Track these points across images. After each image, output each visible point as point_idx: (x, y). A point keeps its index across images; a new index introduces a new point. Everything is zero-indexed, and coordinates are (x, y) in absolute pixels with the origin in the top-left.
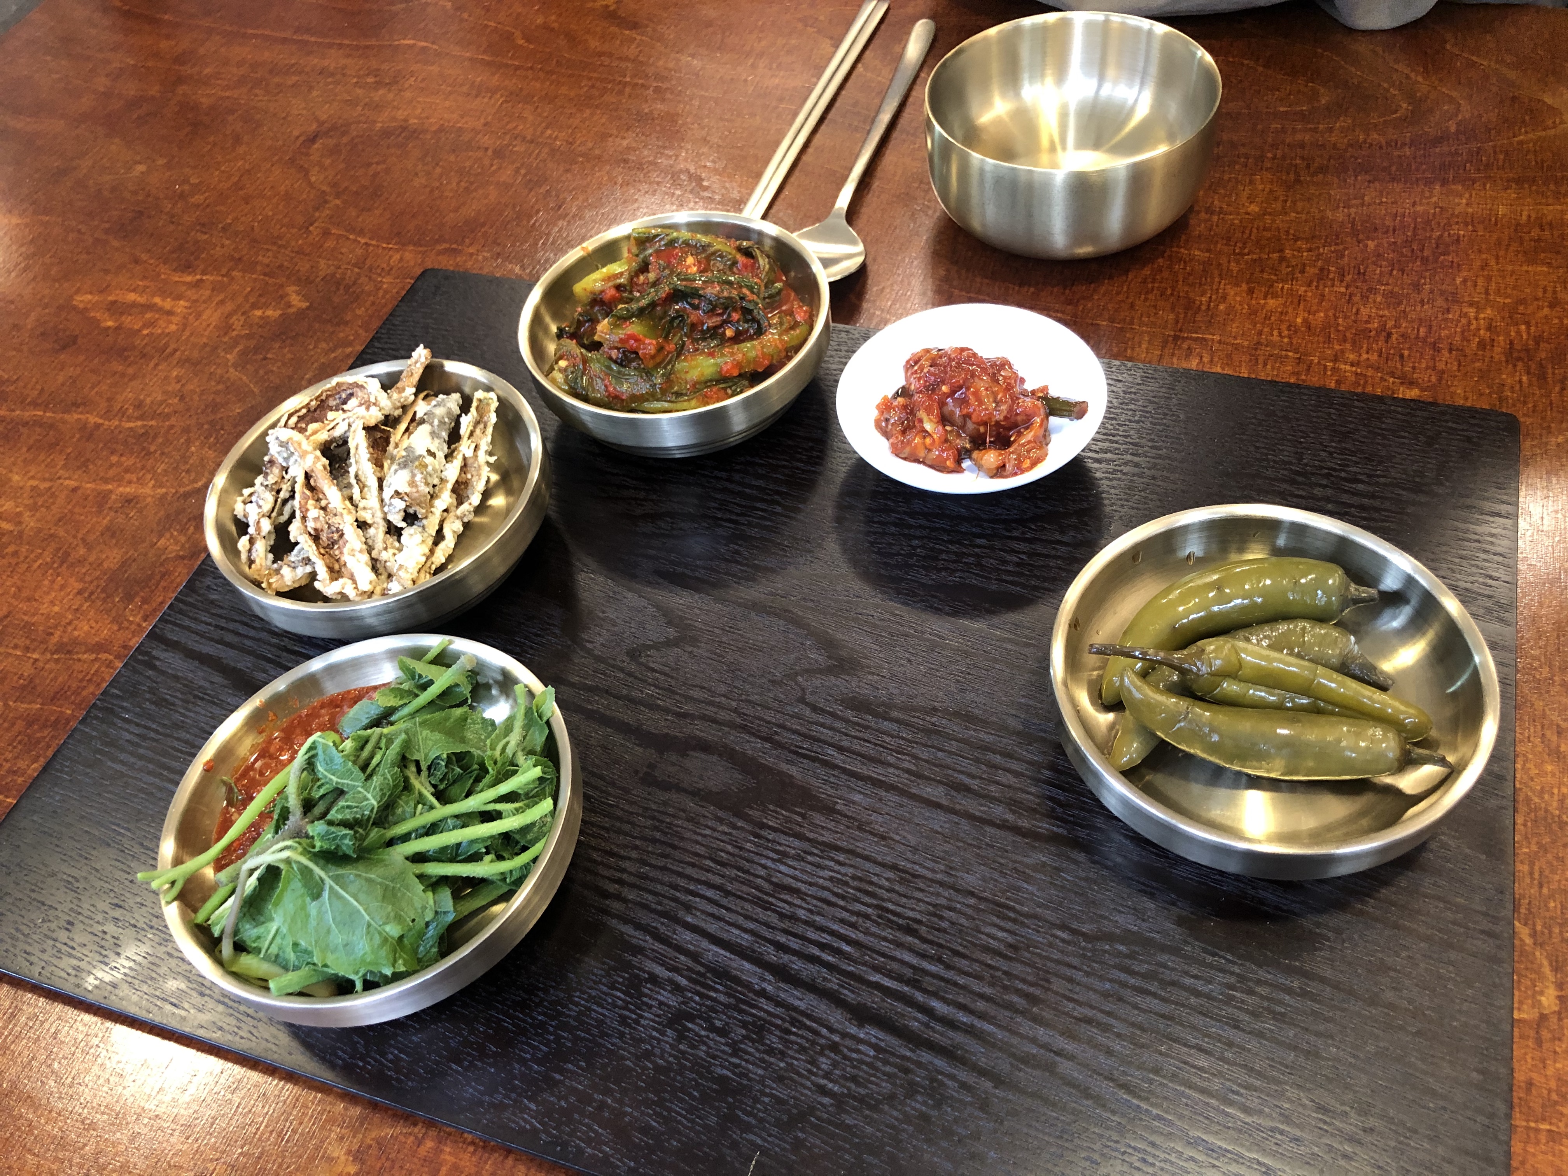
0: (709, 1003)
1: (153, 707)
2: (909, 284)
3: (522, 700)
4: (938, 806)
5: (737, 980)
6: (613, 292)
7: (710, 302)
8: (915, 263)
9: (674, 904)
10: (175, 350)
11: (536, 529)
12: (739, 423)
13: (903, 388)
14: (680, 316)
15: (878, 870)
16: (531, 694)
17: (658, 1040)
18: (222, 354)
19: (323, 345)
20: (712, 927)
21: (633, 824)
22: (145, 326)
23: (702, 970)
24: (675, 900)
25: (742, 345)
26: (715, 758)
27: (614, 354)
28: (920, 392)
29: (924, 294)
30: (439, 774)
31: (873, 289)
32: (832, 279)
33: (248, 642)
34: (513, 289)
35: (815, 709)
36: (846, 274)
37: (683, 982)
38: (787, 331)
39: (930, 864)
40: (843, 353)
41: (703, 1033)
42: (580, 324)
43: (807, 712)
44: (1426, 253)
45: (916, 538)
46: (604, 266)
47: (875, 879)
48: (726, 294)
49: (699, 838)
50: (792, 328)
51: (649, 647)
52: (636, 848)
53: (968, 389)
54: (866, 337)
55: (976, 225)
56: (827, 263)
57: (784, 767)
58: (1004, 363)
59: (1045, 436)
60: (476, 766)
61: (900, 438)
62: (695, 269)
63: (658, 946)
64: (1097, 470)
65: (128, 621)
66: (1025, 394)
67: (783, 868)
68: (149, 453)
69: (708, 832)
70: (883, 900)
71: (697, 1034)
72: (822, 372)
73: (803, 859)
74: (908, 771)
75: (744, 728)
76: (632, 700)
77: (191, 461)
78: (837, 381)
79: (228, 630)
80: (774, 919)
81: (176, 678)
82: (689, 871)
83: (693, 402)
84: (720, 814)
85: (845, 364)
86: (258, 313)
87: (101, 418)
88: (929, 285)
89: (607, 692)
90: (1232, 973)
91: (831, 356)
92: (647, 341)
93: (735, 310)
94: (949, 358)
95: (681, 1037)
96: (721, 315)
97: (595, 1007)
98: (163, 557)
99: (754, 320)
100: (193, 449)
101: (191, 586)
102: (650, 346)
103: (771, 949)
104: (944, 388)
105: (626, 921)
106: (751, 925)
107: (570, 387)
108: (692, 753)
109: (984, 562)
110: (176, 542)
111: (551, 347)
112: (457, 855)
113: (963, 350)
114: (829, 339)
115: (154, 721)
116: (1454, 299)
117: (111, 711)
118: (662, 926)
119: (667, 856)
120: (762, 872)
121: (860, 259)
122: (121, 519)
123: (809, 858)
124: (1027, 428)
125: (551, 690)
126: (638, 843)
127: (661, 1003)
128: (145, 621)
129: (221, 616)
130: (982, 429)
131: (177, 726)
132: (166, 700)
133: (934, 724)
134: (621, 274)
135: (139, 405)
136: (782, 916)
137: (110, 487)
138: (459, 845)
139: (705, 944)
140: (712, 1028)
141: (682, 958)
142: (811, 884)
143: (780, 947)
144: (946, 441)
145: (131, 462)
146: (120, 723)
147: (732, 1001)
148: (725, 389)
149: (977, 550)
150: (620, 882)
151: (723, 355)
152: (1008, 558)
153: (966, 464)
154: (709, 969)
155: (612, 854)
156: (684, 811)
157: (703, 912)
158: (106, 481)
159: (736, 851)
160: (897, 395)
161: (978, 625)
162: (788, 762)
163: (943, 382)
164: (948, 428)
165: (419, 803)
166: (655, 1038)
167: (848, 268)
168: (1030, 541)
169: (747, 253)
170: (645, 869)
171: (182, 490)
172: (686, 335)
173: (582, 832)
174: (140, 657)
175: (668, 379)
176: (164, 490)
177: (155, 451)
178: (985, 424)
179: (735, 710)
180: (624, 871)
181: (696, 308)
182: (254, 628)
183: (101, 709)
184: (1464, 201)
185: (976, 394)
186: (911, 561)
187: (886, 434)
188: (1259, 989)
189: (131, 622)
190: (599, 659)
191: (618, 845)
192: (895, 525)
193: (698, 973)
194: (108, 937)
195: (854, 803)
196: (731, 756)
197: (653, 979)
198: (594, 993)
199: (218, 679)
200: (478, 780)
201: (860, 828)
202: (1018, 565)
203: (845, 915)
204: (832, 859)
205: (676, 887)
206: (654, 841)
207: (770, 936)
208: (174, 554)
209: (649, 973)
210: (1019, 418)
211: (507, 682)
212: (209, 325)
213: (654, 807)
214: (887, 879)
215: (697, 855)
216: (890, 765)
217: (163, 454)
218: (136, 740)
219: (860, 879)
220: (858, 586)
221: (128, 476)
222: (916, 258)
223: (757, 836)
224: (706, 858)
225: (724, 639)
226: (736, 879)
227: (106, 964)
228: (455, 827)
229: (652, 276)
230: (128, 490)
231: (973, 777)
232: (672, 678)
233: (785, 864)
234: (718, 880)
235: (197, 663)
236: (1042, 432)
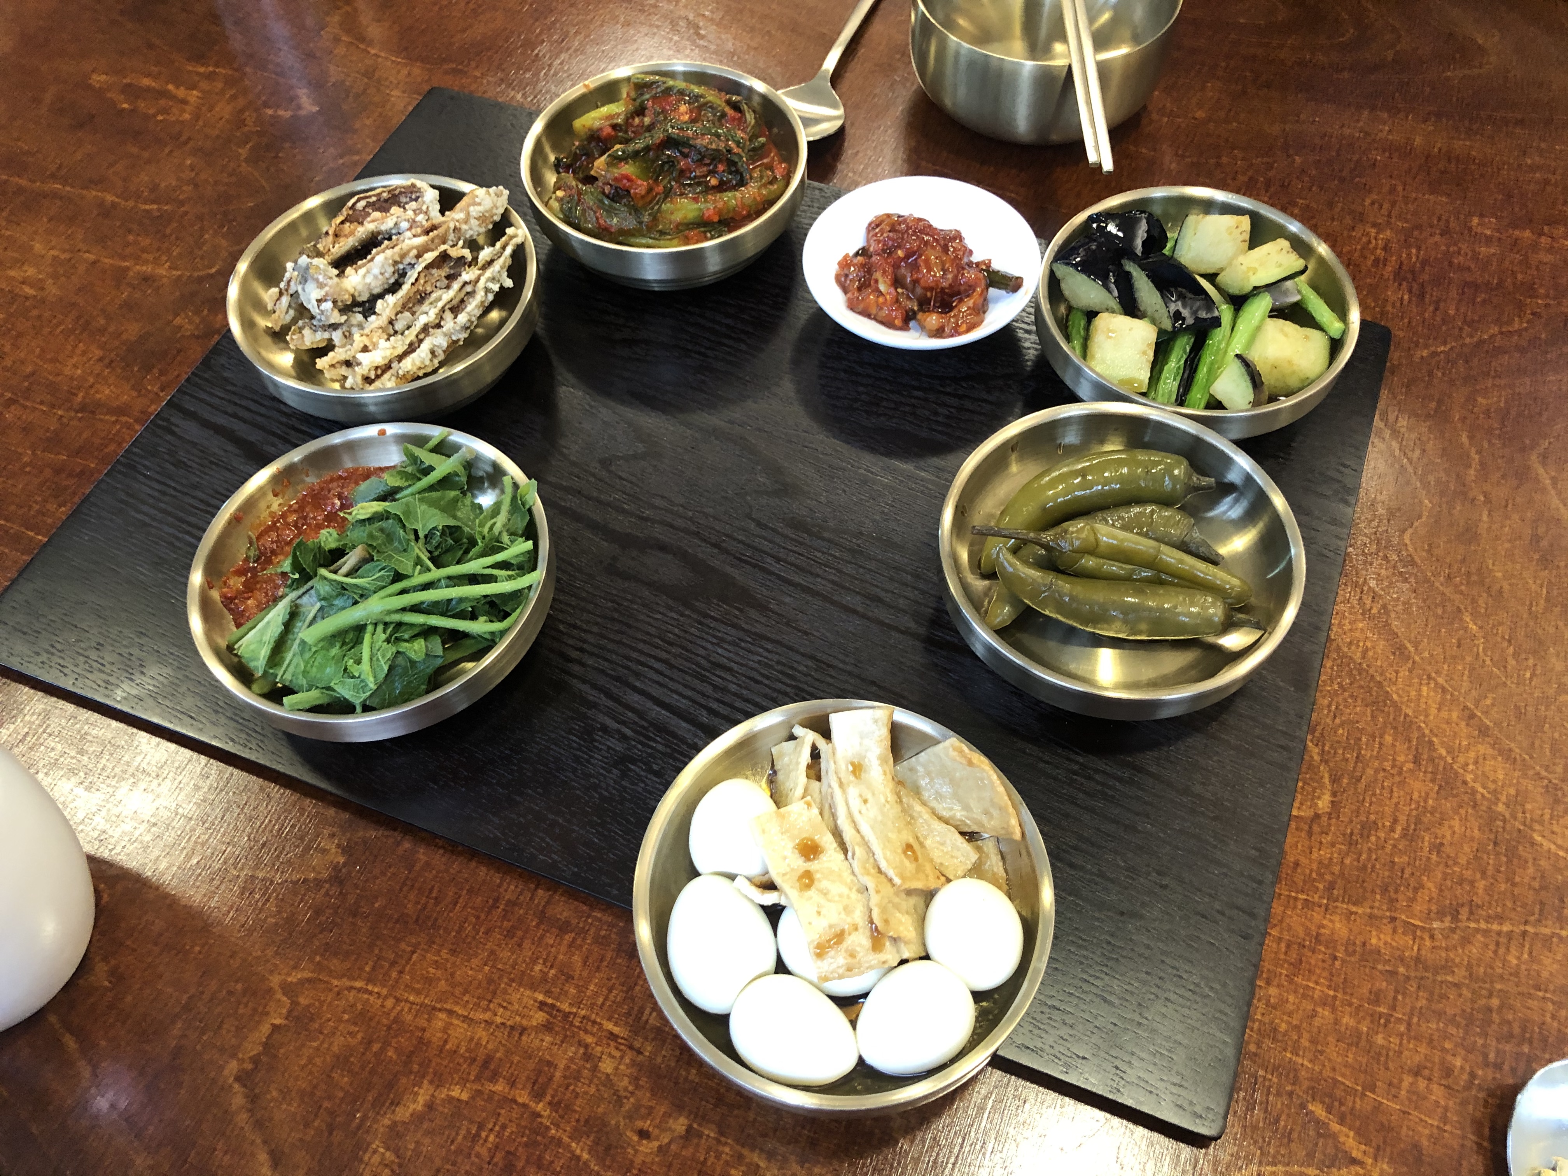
0: (649, 751)
1: (172, 468)
2: (882, 150)
3: (509, 489)
4: (855, 612)
5: (674, 735)
6: (610, 130)
7: (700, 153)
8: (890, 131)
9: (626, 671)
10: (189, 139)
11: (525, 343)
12: (714, 265)
13: (863, 249)
14: (671, 162)
15: (799, 658)
16: (516, 486)
17: (605, 777)
18: (234, 148)
19: (332, 150)
20: (656, 692)
21: (596, 605)
22: (159, 112)
23: (646, 724)
24: (627, 668)
25: (725, 194)
26: (669, 557)
27: (607, 189)
28: (878, 255)
29: (894, 161)
30: (434, 542)
31: (848, 152)
32: (811, 139)
33: (259, 419)
34: (515, 116)
35: (759, 524)
36: (825, 134)
37: (629, 732)
38: (765, 186)
39: (841, 657)
40: (815, 210)
41: (643, 773)
42: (576, 157)
43: (753, 526)
44: (1344, 174)
45: (862, 385)
46: (603, 105)
47: (795, 665)
48: (714, 146)
49: (651, 621)
50: (771, 183)
51: (619, 458)
52: (597, 624)
53: (920, 256)
54: (837, 196)
55: (948, 102)
56: (808, 122)
57: (729, 570)
58: (957, 236)
59: (983, 306)
60: (465, 540)
61: (856, 294)
62: (687, 117)
63: (610, 703)
64: (1026, 340)
65: (146, 389)
66: (970, 264)
67: (720, 651)
68: (164, 236)
69: (659, 616)
70: (800, 681)
71: (636, 774)
72: (794, 225)
73: (738, 645)
74: (833, 582)
75: (697, 534)
76: (600, 502)
77: (205, 248)
78: (806, 235)
79: (240, 406)
80: (709, 690)
81: (194, 444)
82: (641, 646)
83: (675, 241)
84: (670, 602)
85: (815, 219)
86: (270, 112)
87: (117, 197)
88: (901, 155)
89: (579, 492)
90: (1077, 762)
91: (804, 211)
92: (639, 182)
93: (720, 161)
94: (907, 226)
95: (624, 775)
96: (709, 165)
97: (553, 747)
98: (179, 335)
99: (737, 172)
100: (207, 236)
101: (206, 363)
102: (641, 187)
103: (704, 713)
104: (900, 253)
105: (584, 682)
106: (689, 693)
107: (565, 215)
108: (649, 551)
109: (918, 412)
110: (191, 322)
111: (551, 178)
112: (447, 611)
113: (920, 220)
114: (803, 195)
115: (174, 480)
116: (1360, 218)
117: (133, 468)
118: (615, 688)
119: (622, 633)
120: (701, 652)
121: (838, 123)
122: (138, 295)
123: (743, 644)
124: (968, 296)
125: (534, 482)
126: (599, 620)
127: (609, 748)
128: (162, 391)
129: (234, 393)
130: (929, 294)
131: (195, 487)
132: (184, 463)
133: (859, 546)
134: (618, 115)
135: (154, 188)
136: (715, 687)
137: (126, 264)
138: (449, 601)
139: (650, 704)
140: (650, 771)
141: (630, 714)
142: (742, 665)
143: (711, 711)
144: (897, 301)
145: (148, 241)
146: (141, 478)
147: (668, 750)
148: (705, 232)
149: (913, 400)
150: (581, 650)
151: (706, 201)
152: (940, 410)
153: (912, 324)
154: (651, 724)
155: (575, 627)
156: (640, 598)
157: (650, 680)
158: (124, 258)
159: (682, 634)
160: (857, 254)
161: (906, 467)
162: (732, 566)
163: (899, 247)
164: (900, 290)
165: (417, 564)
166: (602, 774)
167: (826, 130)
168: (961, 397)
169: (736, 107)
170: (603, 642)
171: (196, 274)
172: (674, 179)
173: (551, 607)
174: (160, 422)
175: (655, 219)
176: (179, 273)
177: (171, 235)
178: (931, 289)
179: (691, 519)
180: (585, 641)
181: (685, 156)
182: (264, 406)
183: (124, 465)
184: (1387, 128)
185: (927, 262)
186: (855, 405)
187: (845, 290)
188: (1097, 777)
189: (150, 391)
190: (574, 464)
191: (582, 621)
192: (845, 371)
193: (642, 727)
194: (133, 658)
195: (785, 604)
196: (683, 556)
197: (605, 729)
198: (553, 736)
199: (230, 447)
200: (467, 552)
201: (788, 624)
202: (948, 417)
203: (768, 691)
204: (762, 647)
205: (629, 659)
206: (613, 619)
207: (704, 702)
208: (188, 333)
209: (601, 724)
210: (962, 288)
211: (496, 475)
212: (221, 119)
213: (614, 592)
214: (806, 666)
215: (648, 634)
216: (818, 576)
217: (177, 238)
218: (156, 494)
219: (784, 664)
220: (806, 422)
221: (145, 256)
222: (890, 127)
223: (700, 623)
224: (655, 636)
225: (686, 457)
226: (680, 656)
227: (131, 680)
228: (447, 587)
229: (647, 120)
230: (148, 269)
231: (887, 591)
232: (638, 486)
233: (722, 647)
234: (664, 655)
235: (212, 432)
236: (981, 301)
